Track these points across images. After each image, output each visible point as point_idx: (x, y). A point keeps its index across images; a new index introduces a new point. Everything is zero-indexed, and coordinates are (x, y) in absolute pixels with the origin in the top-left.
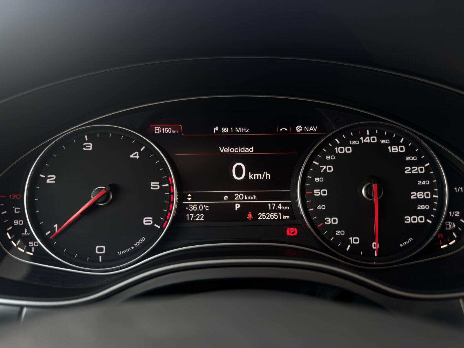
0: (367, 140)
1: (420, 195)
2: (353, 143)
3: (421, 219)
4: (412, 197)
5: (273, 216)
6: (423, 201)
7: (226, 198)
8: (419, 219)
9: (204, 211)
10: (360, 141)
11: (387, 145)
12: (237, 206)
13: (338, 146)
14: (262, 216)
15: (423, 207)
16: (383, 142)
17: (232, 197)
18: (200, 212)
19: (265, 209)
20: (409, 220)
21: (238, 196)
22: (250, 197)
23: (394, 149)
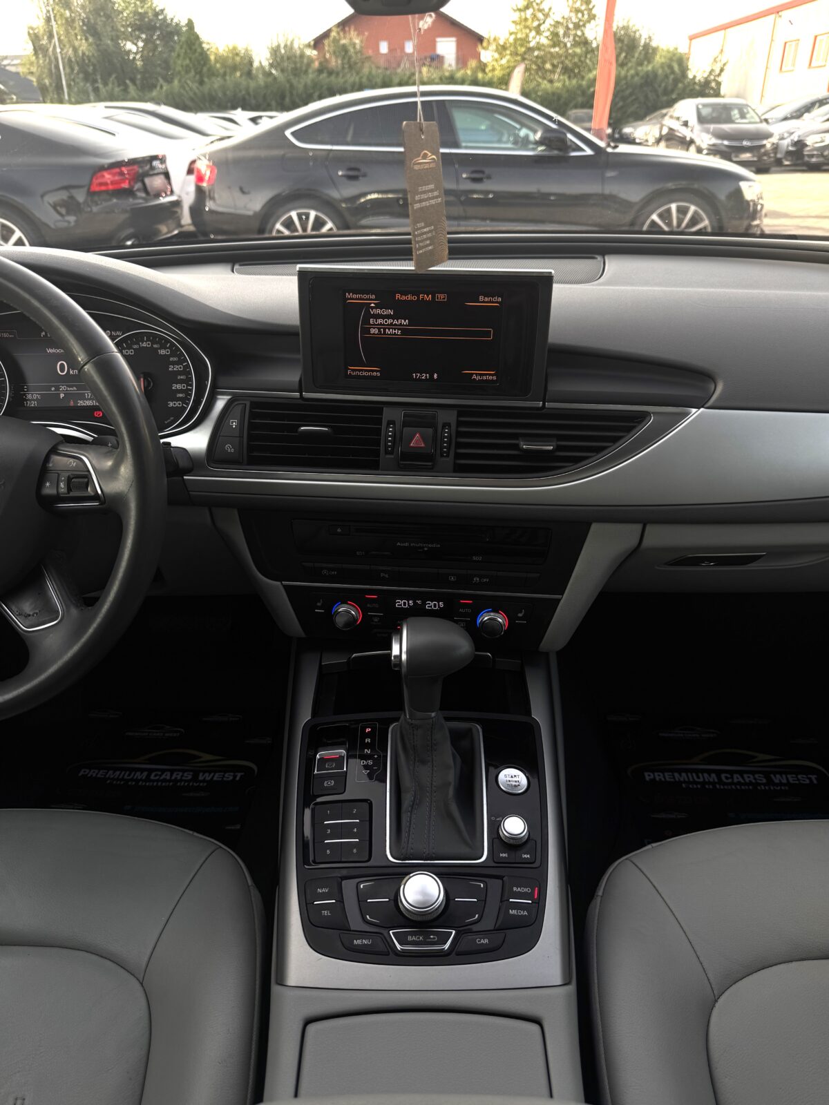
0: (144, 345)
1: (179, 386)
2: (135, 347)
3: (179, 404)
4: (173, 388)
5: (88, 403)
6: (181, 391)
7: (53, 389)
8: (178, 404)
9: (37, 400)
10: (139, 345)
11: (157, 349)
12: (62, 396)
13: (125, 349)
14: (81, 403)
15: (181, 395)
16: (155, 346)
17: (57, 388)
18: (34, 400)
19: (83, 398)
20: (171, 404)
21: (62, 388)
22: (71, 389)
23: (162, 352)
